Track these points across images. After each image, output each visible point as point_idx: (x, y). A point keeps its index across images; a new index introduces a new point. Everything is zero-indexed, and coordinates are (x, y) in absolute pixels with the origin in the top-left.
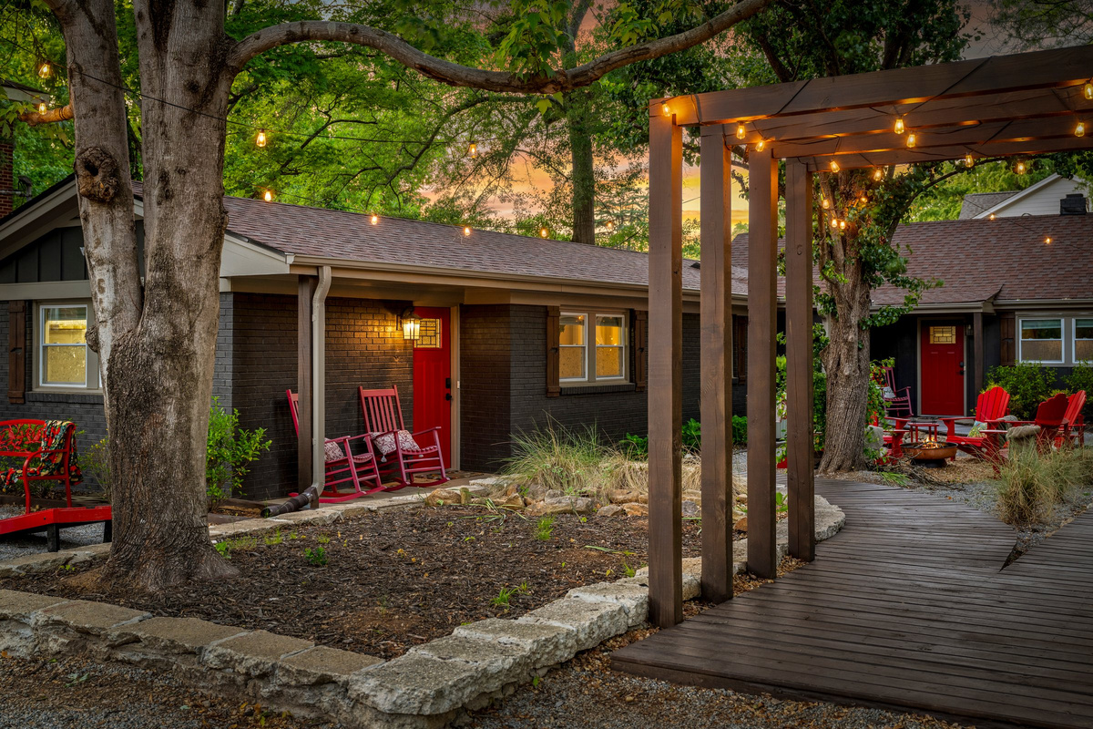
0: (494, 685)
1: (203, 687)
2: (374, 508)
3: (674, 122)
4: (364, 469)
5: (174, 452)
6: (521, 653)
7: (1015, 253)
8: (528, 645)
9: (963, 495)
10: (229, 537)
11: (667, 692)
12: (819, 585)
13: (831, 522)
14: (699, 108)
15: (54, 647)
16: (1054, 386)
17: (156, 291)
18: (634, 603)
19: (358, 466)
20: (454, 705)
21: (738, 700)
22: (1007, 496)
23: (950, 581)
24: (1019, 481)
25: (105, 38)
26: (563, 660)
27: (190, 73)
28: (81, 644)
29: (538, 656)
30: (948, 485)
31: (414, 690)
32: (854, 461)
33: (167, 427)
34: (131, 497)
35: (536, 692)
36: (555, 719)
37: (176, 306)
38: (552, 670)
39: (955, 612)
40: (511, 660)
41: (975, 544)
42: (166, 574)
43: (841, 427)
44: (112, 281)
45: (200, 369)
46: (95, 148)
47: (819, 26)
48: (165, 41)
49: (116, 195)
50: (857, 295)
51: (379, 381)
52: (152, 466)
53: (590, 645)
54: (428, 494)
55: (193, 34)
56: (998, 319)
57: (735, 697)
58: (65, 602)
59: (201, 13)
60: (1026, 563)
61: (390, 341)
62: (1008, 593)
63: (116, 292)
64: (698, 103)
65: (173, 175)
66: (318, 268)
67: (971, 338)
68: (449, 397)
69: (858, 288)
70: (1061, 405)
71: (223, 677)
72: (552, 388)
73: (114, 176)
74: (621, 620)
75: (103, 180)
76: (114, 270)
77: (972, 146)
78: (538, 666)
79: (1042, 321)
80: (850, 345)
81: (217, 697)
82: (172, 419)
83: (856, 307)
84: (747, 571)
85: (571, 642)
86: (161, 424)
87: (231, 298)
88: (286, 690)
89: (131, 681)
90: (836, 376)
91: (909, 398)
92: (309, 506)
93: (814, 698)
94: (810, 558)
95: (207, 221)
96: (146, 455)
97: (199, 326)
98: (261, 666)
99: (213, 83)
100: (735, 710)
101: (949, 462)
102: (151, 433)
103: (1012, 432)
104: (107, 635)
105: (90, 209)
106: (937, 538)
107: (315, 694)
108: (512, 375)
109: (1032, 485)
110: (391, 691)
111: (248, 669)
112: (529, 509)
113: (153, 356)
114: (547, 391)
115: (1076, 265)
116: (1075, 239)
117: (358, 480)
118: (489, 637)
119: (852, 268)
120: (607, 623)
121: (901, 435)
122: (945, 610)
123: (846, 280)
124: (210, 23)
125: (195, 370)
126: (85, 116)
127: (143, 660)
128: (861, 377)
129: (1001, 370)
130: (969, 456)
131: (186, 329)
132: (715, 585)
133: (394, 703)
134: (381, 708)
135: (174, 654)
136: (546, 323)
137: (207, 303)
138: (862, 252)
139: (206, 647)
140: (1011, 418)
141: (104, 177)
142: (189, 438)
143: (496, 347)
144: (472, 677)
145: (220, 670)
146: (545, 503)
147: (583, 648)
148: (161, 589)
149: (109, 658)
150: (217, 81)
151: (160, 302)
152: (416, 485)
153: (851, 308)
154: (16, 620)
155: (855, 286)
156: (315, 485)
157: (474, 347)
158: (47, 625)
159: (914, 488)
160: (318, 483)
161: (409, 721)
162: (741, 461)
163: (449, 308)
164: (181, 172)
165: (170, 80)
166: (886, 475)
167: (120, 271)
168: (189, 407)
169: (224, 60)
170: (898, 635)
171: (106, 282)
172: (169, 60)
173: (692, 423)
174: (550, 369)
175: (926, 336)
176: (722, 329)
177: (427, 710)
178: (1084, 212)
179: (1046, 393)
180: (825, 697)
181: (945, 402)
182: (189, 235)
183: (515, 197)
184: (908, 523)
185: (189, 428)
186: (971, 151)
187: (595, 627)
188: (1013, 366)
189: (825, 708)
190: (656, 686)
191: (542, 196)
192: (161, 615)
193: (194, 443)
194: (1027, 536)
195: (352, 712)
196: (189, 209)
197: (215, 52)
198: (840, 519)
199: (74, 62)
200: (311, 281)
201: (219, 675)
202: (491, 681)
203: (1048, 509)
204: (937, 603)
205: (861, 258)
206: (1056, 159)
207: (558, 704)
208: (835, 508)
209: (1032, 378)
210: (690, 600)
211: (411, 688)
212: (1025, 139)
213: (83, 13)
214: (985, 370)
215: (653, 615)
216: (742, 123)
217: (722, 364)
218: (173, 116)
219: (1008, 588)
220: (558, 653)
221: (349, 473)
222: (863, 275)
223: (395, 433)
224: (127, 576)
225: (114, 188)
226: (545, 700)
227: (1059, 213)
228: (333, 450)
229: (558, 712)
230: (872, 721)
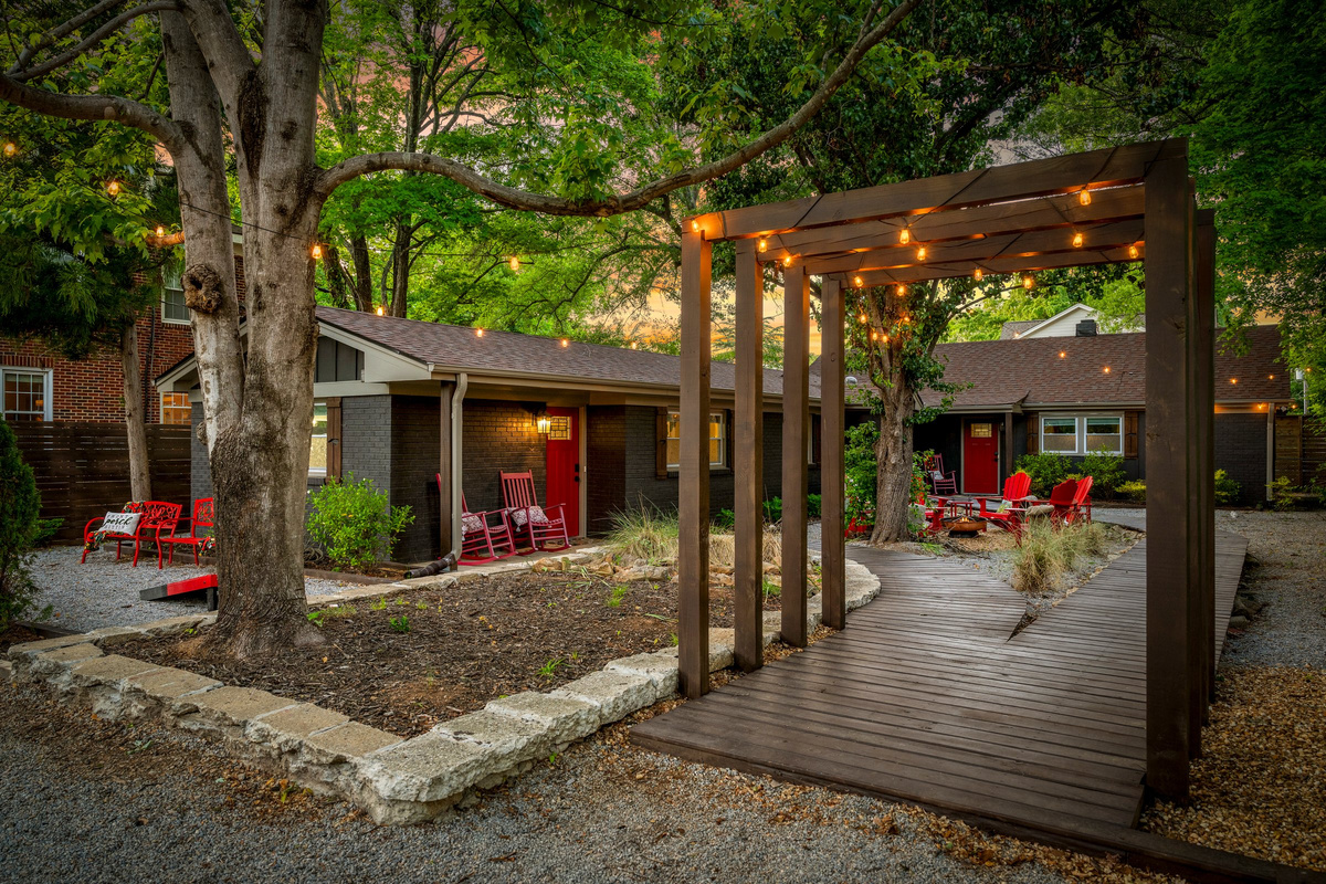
0: (505, 765)
1: (246, 759)
2: (486, 574)
3: (703, 238)
4: (499, 538)
5: (269, 534)
6: (538, 732)
7: (1041, 366)
8: (548, 722)
9: (988, 563)
10: (350, 601)
11: (677, 770)
12: (843, 654)
13: (866, 591)
14: (725, 224)
15: (134, 712)
16: (1070, 471)
17: (251, 392)
18: (663, 676)
19: (492, 535)
20: (454, 790)
21: (740, 781)
22: (1021, 567)
23: (961, 652)
24: (1032, 554)
25: (211, 169)
26: (584, 735)
27: (278, 197)
28: (156, 711)
29: (558, 733)
30: (977, 554)
31: (412, 777)
32: (899, 534)
33: (262, 511)
34: (230, 573)
35: (553, 768)
36: (562, 799)
37: (269, 405)
38: (573, 745)
39: (961, 685)
40: (525, 740)
41: (990, 614)
42: (257, 642)
43: (889, 506)
44: (216, 383)
45: (293, 460)
46: (199, 266)
47: (865, 171)
48: (257, 169)
49: (218, 307)
50: (902, 398)
51: (517, 466)
52: (248, 546)
53: (615, 718)
54: (535, 562)
55: (282, 163)
56: (1025, 418)
57: (738, 778)
58: (156, 668)
59: (289, 144)
60: (1032, 634)
61: (527, 434)
62: (1012, 665)
63: (220, 392)
64: (724, 220)
65: (265, 289)
66: (456, 375)
67: (1003, 433)
68: (577, 479)
69: (903, 392)
70: (1072, 487)
71: (261, 751)
72: (660, 472)
73: (217, 290)
74: (648, 693)
75: (206, 294)
76: (218, 373)
77: (981, 262)
78: (558, 742)
79: (1061, 419)
80: (896, 439)
81: (254, 769)
82: (266, 504)
83: (901, 408)
84: (782, 640)
85: (593, 718)
86: (257, 509)
87: (389, 400)
88: (310, 767)
89: (185, 751)
90: (885, 464)
91: (954, 479)
92: (448, 568)
93: (811, 782)
94: (842, 627)
95: (296, 330)
96: (243, 536)
97: (291, 422)
98: (290, 743)
99: (301, 206)
100: (735, 790)
101: (981, 533)
102: (247, 517)
103: (1034, 509)
104: (171, 705)
105: (197, 320)
106: (957, 607)
107: (333, 773)
108: (627, 462)
109: (1044, 558)
110: (391, 777)
111: (280, 744)
112: (616, 576)
113: (249, 449)
114: (656, 475)
115: (1088, 375)
116: (1087, 355)
117: (492, 547)
118: (515, 714)
119: (898, 375)
120: (634, 697)
121: (941, 511)
122: (952, 683)
123: (893, 385)
124: (298, 154)
125: (288, 462)
126: (193, 237)
127: (200, 729)
128: (905, 465)
129: (1027, 458)
130: (997, 528)
131: (279, 425)
132: (746, 656)
133: (393, 789)
134: (381, 793)
135: (225, 726)
136: (656, 420)
137: (298, 402)
138: (905, 362)
139: (250, 720)
140: (1032, 498)
141: (207, 290)
142: (284, 521)
143: (615, 440)
144: (477, 761)
145: (259, 743)
146: (630, 572)
147: (607, 722)
148: (248, 656)
149: (175, 726)
150: (305, 206)
151: (254, 402)
152: (545, 550)
153: (896, 408)
154: (110, 686)
155: (899, 391)
156: (454, 552)
157: (597, 439)
158: (131, 692)
159: (948, 556)
160: (456, 551)
161: (408, 807)
162: (815, 532)
163: (578, 409)
164: (272, 286)
165: (261, 204)
166: (925, 545)
167: (223, 374)
168: (283, 494)
169: (311, 188)
170: (904, 711)
171: (212, 383)
172: (261, 186)
173: (776, 500)
174: (659, 457)
175: (968, 431)
176: (753, 427)
177: (424, 797)
178: (1095, 335)
179: (1064, 477)
180: (821, 782)
181: (983, 483)
182: (280, 342)
183: (653, 323)
184: (935, 591)
185: (283, 513)
186: (981, 266)
187: (620, 702)
188: (1036, 455)
189: (819, 794)
190: (667, 762)
191: (671, 322)
192: (233, 684)
193: (288, 526)
194: (1037, 602)
195: (361, 793)
196: (280, 319)
197: (302, 179)
198: (875, 589)
199: (183, 189)
200: (450, 386)
201: (258, 748)
202: (502, 761)
203: (1057, 577)
204: (946, 676)
205: (905, 367)
206: (1068, 286)
207: (569, 782)
208: (874, 577)
209: (1051, 464)
210: (723, 669)
211: (410, 775)
212: (1030, 254)
213: (190, 146)
214: (1014, 459)
215: (682, 687)
216: (763, 237)
217: (753, 458)
218: (265, 238)
219: (1013, 659)
220: (579, 728)
221: (485, 542)
222: (907, 381)
223: (527, 509)
224: (225, 642)
225: (217, 300)
226: (558, 778)
227: (1074, 334)
228: (474, 522)
229: (567, 790)
230: (862, 810)
